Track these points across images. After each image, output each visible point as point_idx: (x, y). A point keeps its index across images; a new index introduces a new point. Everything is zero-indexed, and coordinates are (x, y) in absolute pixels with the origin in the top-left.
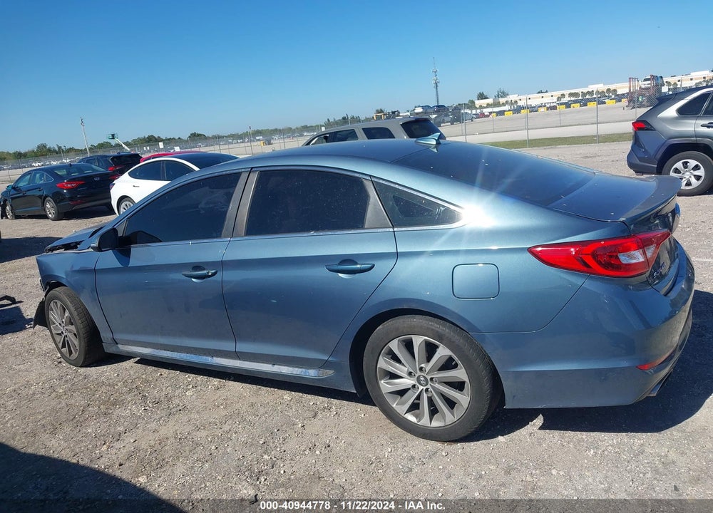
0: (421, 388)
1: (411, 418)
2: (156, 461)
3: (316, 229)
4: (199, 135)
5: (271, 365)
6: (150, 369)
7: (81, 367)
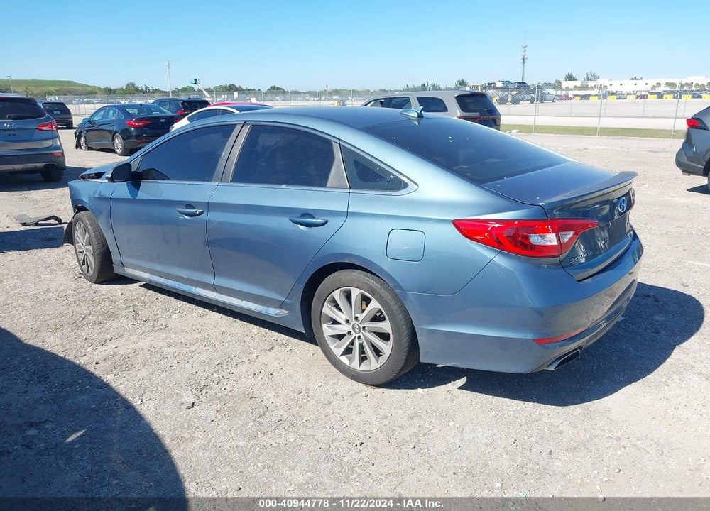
0: (354, 334)
1: (344, 359)
2: (126, 366)
3: (288, 182)
4: (278, 89)
5: (240, 300)
6: (150, 292)
7: (95, 283)
